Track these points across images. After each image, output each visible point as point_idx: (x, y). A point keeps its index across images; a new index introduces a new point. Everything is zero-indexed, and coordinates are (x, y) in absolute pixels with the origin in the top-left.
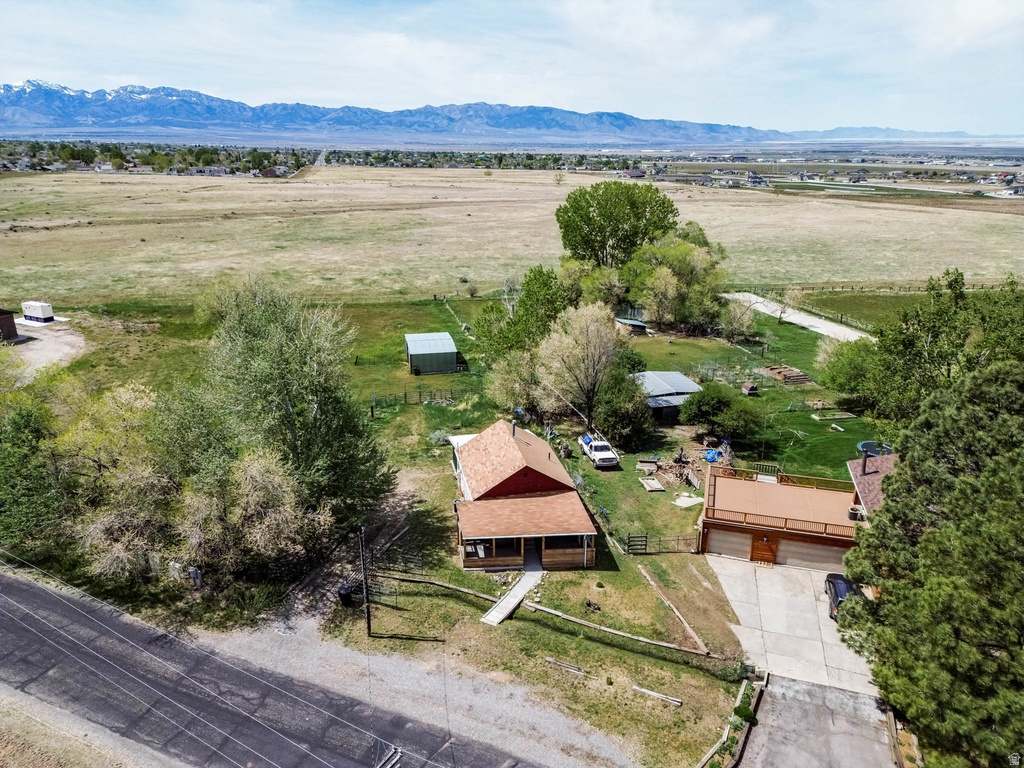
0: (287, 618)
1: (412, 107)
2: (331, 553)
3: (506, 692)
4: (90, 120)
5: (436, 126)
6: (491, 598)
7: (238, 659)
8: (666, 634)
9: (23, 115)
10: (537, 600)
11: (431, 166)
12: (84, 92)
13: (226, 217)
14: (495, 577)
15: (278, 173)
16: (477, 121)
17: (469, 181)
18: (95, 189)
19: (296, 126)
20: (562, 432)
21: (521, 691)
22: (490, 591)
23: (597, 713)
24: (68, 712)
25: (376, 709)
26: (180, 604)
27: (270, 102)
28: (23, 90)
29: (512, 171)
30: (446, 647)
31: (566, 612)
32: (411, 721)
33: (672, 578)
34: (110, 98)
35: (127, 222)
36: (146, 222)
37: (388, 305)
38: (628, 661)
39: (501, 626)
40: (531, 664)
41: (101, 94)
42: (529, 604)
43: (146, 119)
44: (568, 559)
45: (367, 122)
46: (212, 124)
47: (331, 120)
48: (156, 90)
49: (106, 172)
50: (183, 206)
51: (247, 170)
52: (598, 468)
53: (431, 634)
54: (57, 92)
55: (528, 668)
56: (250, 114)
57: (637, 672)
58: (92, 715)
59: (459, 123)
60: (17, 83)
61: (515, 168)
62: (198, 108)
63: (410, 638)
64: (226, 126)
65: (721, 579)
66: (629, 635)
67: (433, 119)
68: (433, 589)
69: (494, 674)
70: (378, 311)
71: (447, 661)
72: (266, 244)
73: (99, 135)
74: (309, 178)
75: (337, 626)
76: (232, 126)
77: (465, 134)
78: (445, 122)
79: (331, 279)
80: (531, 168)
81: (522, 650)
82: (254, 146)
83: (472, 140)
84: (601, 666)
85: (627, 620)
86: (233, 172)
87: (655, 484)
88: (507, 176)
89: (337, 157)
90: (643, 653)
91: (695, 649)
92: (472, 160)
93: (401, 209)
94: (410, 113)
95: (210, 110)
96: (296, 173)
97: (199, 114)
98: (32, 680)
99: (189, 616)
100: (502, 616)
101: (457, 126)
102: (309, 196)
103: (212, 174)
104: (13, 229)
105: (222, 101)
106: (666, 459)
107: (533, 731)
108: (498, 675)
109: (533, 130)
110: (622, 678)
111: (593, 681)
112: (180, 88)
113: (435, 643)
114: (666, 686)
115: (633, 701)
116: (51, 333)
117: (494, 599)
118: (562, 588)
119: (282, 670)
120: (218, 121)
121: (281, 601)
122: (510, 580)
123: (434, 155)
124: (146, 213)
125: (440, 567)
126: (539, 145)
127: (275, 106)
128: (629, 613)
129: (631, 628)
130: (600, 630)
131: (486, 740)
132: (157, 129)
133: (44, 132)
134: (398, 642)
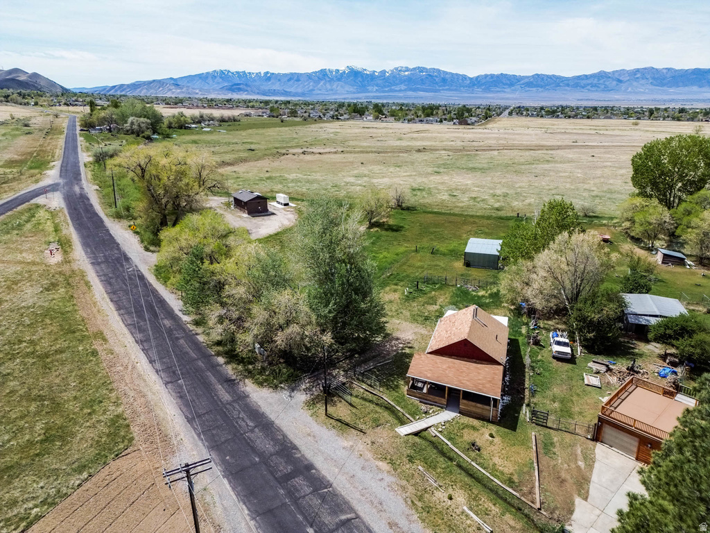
0: (293, 391)
1: (588, 73)
2: (338, 362)
3: (380, 476)
4: (375, 88)
5: (606, 87)
6: (411, 419)
7: (257, 404)
8: (517, 484)
9: (342, 86)
10: (440, 429)
11: (588, 118)
12: (375, 71)
13: (419, 151)
14: (423, 407)
15: (469, 122)
16: (643, 82)
17: (614, 130)
18: (357, 131)
19: (498, 89)
20: (546, 326)
21: (389, 479)
22: (413, 415)
23: (428, 512)
24: (175, 402)
25: (303, 456)
26: (250, 367)
27: (483, 74)
28: (344, 72)
29: (661, 122)
30: (364, 437)
31: (454, 444)
32: (316, 469)
33: (555, 450)
34: (388, 74)
35: (362, 152)
36: (372, 152)
37: (483, 217)
38: (473, 491)
39: (406, 437)
40: (408, 466)
41: (384, 72)
42: (433, 431)
43: (405, 87)
44: (479, 411)
45: (550, 85)
46: (443, 90)
47: (523, 84)
48: (414, 69)
49: (370, 121)
50: (398, 143)
51: (452, 119)
52: (554, 357)
53: (360, 426)
54: (360, 72)
55: (404, 468)
56: (468, 82)
57: (474, 499)
58: (182, 407)
59: (626, 84)
60: (342, 68)
61: (664, 119)
62: (437, 79)
63: (347, 425)
64: (452, 90)
65: (597, 465)
66: (488, 475)
67: (604, 82)
68: (382, 401)
69: (380, 464)
70: (472, 220)
71: (359, 445)
72: (430, 170)
73: (378, 98)
74: (489, 126)
75: (313, 403)
76: (456, 90)
77: (630, 92)
78: (615, 83)
79: (455, 196)
80: (679, 120)
81: (408, 456)
82: (465, 104)
83: (633, 97)
84: (452, 485)
85: (495, 465)
86: (441, 121)
87: (595, 381)
88: (653, 126)
89: (520, 111)
90: (491, 490)
91: (533, 502)
92: (627, 113)
93: (542, 150)
94: (586, 77)
95: (444, 80)
96: (483, 121)
97: (437, 83)
98: (171, 382)
99: (250, 374)
100: (410, 431)
101: (623, 86)
102: (480, 138)
103: (428, 122)
104: (304, 153)
105: (452, 74)
106: (621, 365)
107: (380, 506)
108: (384, 466)
109: (695, 88)
110: (461, 498)
111: (440, 493)
112: (428, 67)
113: (359, 433)
114: (490, 517)
115: (459, 515)
116: (284, 212)
117: (413, 420)
118: (463, 429)
119: (272, 417)
120: (447, 87)
121: (296, 380)
122: (430, 412)
123: (595, 109)
124: (374, 147)
125: (394, 390)
126: (698, 101)
127: (486, 76)
128: (500, 460)
129: (494, 470)
130: (470, 464)
131: (348, 498)
132: (410, 93)
133: (350, 96)
134: (339, 424)
